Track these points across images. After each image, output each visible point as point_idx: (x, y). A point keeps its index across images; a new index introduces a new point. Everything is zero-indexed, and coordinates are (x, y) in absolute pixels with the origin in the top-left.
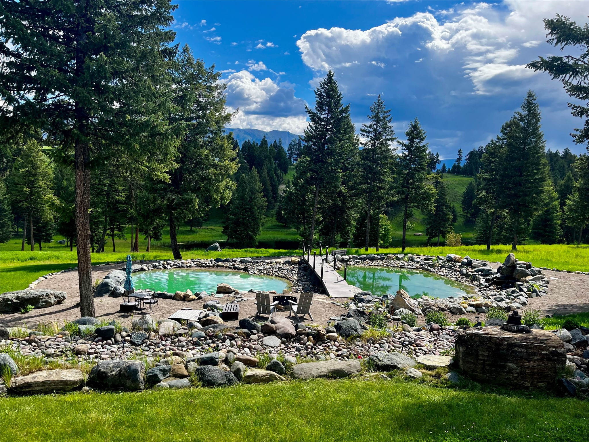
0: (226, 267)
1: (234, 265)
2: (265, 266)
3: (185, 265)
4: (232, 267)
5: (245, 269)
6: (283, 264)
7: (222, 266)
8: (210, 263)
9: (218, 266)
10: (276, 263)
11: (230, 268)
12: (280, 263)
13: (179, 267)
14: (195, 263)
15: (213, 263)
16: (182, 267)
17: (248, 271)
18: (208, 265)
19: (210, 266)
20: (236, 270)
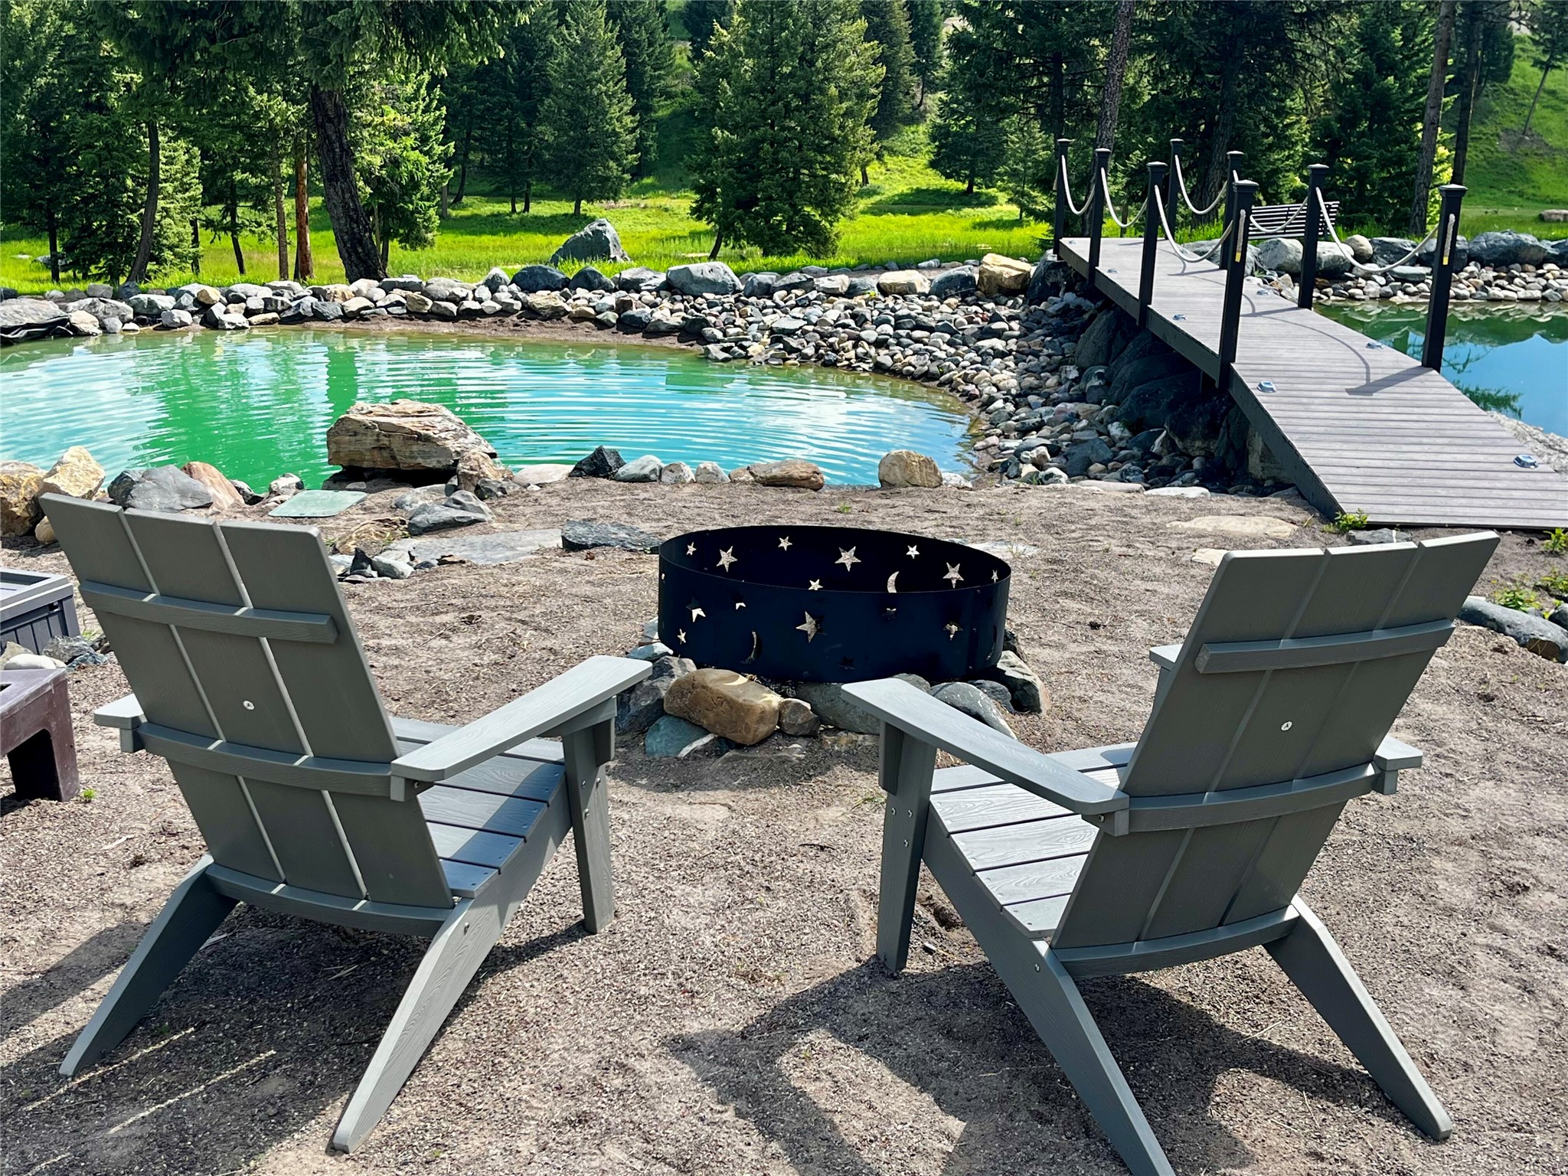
0: (580, 318)
1: (623, 306)
2: (814, 312)
3: (331, 309)
4: (612, 317)
5: (692, 331)
6: (926, 297)
7: (556, 314)
8: (484, 293)
9: (531, 312)
10: (884, 290)
11: (602, 325)
12: (905, 291)
13: (298, 319)
14: (397, 295)
15: (504, 295)
16: (318, 316)
17: (704, 340)
18: (470, 304)
19: (481, 313)
20: (637, 339)
